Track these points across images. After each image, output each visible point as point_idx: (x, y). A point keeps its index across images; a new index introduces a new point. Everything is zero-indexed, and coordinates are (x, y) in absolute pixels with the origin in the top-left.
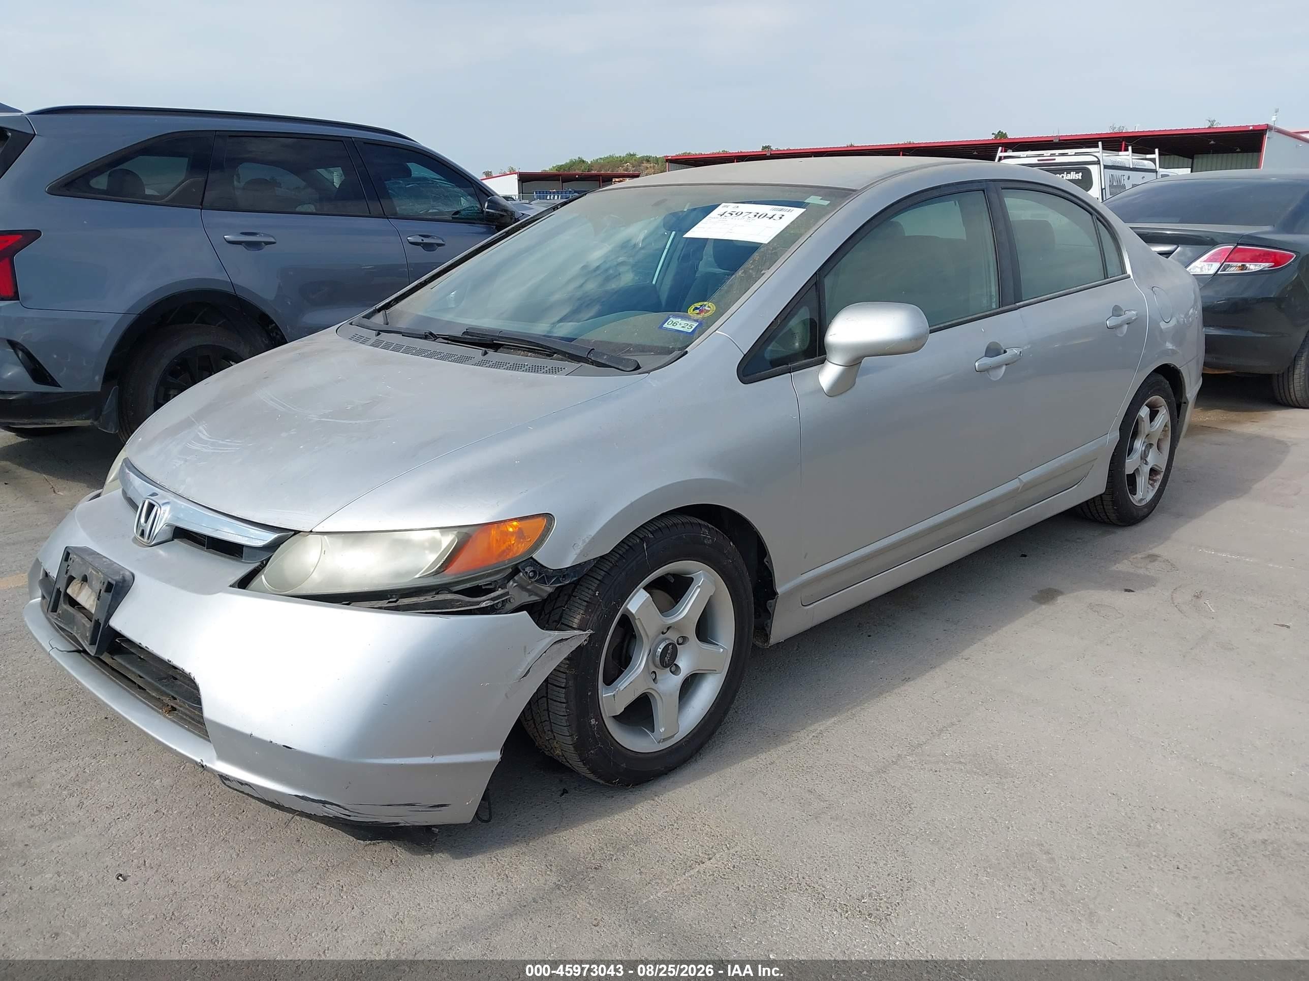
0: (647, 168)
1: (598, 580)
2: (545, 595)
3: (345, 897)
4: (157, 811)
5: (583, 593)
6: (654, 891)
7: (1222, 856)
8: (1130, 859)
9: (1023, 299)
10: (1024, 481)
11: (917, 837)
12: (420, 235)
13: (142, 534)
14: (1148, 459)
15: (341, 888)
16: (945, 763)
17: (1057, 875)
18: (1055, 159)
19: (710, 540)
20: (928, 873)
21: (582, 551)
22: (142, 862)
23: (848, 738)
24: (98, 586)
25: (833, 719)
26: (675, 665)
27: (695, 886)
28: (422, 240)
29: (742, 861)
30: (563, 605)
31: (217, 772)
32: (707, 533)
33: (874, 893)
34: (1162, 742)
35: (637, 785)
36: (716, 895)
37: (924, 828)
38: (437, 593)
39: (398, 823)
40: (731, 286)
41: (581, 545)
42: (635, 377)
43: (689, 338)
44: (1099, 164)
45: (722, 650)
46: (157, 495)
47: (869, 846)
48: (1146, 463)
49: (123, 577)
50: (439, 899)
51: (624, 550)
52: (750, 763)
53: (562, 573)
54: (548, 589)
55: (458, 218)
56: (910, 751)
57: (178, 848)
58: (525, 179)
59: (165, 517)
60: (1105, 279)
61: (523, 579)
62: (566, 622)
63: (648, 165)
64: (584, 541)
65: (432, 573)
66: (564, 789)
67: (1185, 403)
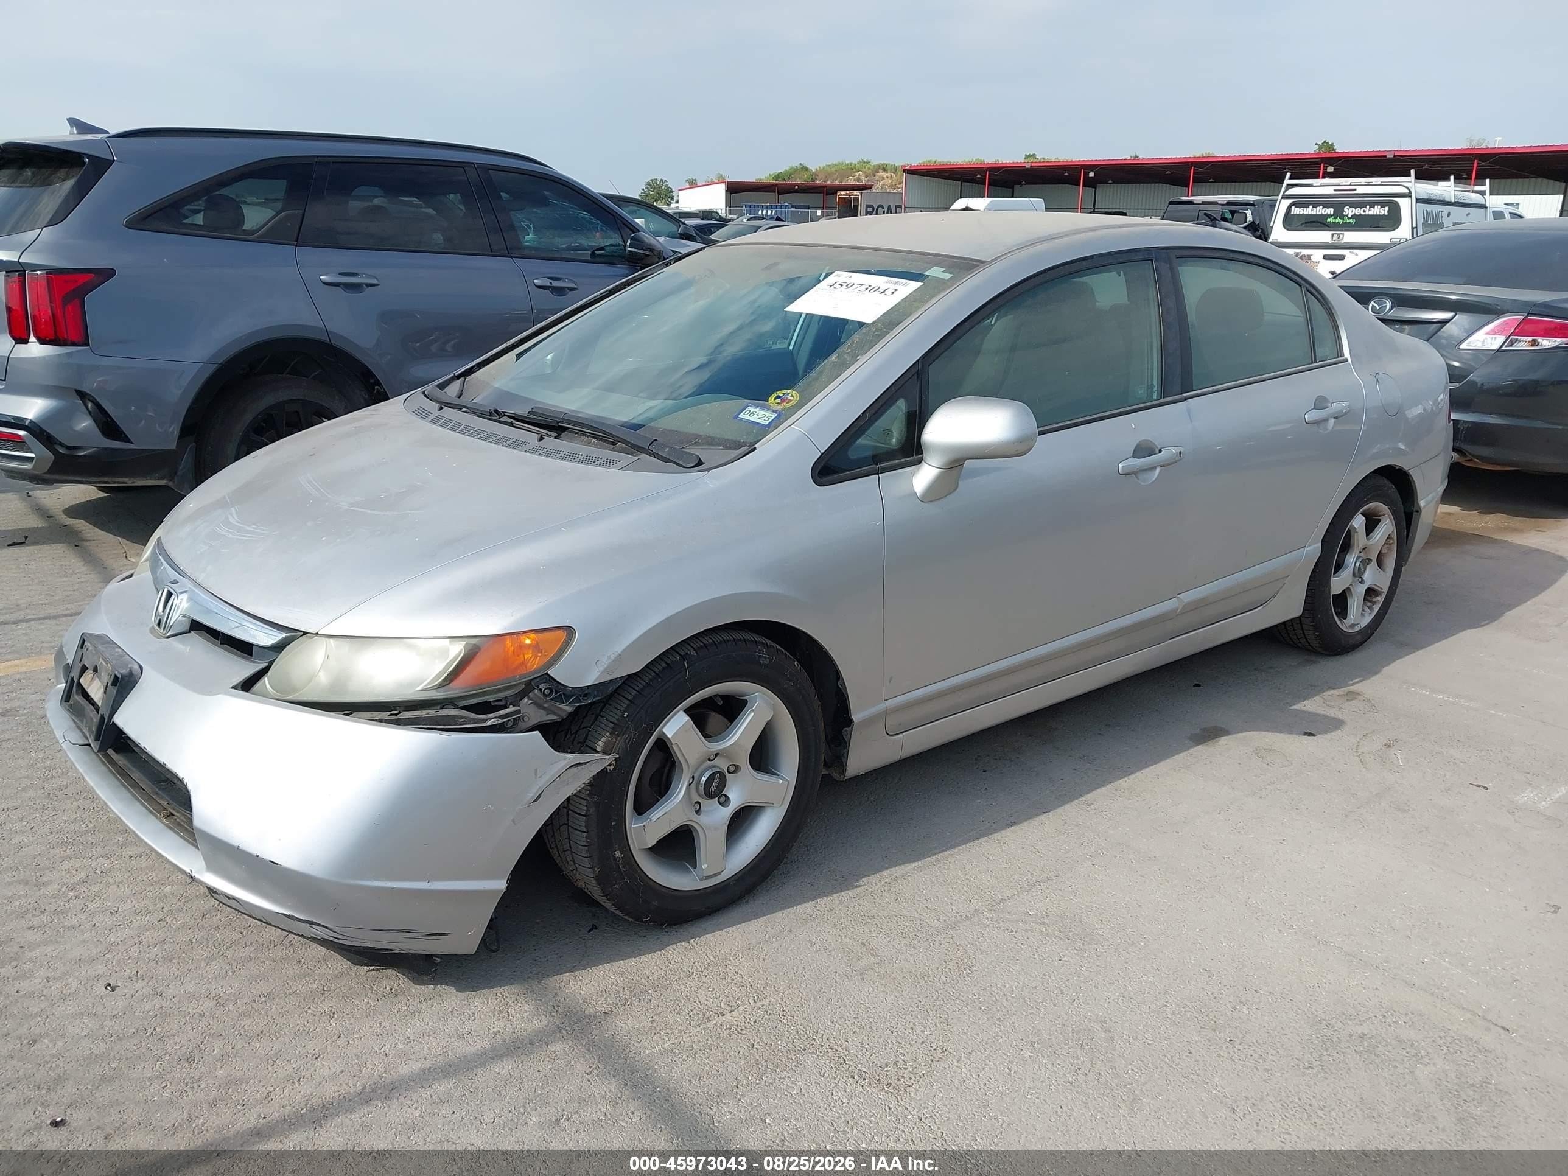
0: (883, 178)
1: (628, 699)
2: (564, 715)
3: (334, 1024)
4: (161, 920)
5: (611, 713)
6: (661, 1042)
7: (1307, 1048)
8: (1198, 1044)
9: (1194, 388)
10: (1185, 601)
11: (967, 1004)
12: (549, 278)
13: (159, 624)
14: (1366, 577)
15: (332, 1015)
16: (1025, 923)
17: (1110, 1055)
18: (1355, 190)
19: (768, 660)
20: (967, 1044)
21: (606, 669)
22: (134, 972)
23: (924, 887)
24: (106, 678)
25: (914, 865)
26: (725, 795)
27: (707, 1040)
28: (551, 283)
29: (766, 1016)
30: (590, 725)
31: (205, 884)
32: (765, 651)
33: (901, 1061)
34: (1284, 914)
35: (675, 925)
36: (727, 1050)
37: (979, 994)
38: (442, 708)
39: (391, 950)
40: (821, 372)
41: (605, 662)
42: (694, 475)
43: (763, 430)
44: (1411, 197)
45: (781, 781)
46: (177, 582)
47: (910, 1009)
48: (1362, 582)
49: (131, 670)
50: (431, 1033)
51: (661, 668)
52: (806, 908)
53: (583, 692)
54: (567, 708)
55: (598, 256)
56: (990, 906)
57: (174, 961)
58: (734, 190)
59: (182, 605)
60: (1312, 363)
61: (538, 696)
62: (591, 744)
63: (885, 175)
64: (609, 658)
65: (436, 685)
66: (593, 925)
67: (1417, 511)
